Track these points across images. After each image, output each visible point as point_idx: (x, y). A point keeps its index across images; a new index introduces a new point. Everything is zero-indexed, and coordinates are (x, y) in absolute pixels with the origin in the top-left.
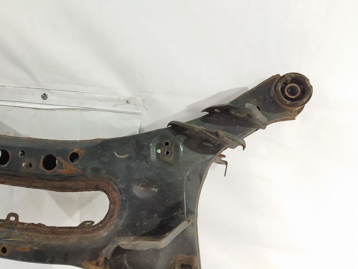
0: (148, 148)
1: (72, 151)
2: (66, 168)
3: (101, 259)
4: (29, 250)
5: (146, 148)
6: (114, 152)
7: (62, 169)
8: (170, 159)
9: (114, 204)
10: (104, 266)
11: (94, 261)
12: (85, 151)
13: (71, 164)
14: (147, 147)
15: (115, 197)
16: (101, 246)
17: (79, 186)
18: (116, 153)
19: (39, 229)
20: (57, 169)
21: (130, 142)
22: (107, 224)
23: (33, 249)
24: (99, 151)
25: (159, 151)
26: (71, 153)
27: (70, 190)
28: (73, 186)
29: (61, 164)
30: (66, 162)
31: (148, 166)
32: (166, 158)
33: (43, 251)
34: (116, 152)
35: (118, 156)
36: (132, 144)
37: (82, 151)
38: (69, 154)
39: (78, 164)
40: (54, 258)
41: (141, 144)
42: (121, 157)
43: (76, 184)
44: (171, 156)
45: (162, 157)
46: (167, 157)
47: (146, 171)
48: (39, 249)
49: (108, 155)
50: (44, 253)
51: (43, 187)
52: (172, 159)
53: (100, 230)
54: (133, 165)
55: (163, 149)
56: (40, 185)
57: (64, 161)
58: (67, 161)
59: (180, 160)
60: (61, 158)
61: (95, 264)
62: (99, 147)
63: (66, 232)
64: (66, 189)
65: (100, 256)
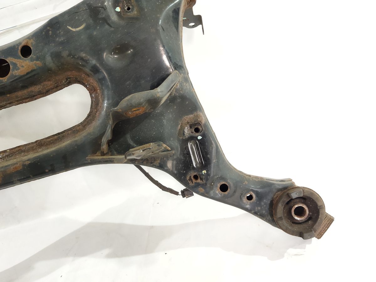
0: (104, 9)
1: (20, 45)
2: (23, 67)
3: (104, 147)
4: (21, 168)
5: (102, 10)
6: (68, 27)
7: (19, 69)
8: (134, 13)
9: (94, 91)
10: (110, 153)
11: (98, 152)
12: (34, 39)
13: (25, 60)
14: (103, 7)
15: (92, 83)
16: (99, 135)
17: (47, 87)
18: (70, 28)
19: (24, 148)
20: (13, 72)
21: (81, 10)
22: (96, 114)
23: (25, 165)
24: (50, 32)
25: (118, 9)
26: (20, 48)
27: (39, 96)
28: (40, 89)
29: (15, 65)
30: (19, 60)
31: (112, 29)
32: (129, 14)
33: (36, 162)
34: (69, 26)
35: (74, 30)
36: (83, 10)
37: (32, 40)
38: (18, 49)
39: (33, 56)
40: (52, 165)
41: (94, 7)
42: (78, 29)
43: (43, 86)
44: (134, 10)
45: (123, 14)
46: (129, 12)
47: (112, 35)
48: (32, 162)
49: (62, 33)
50: (39, 164)
51: (9, 104)
52: (136, 12)
53: (92, 123)
54: (95, 33)
55: (121, 5)
56: (4, 103)
57: (16, 59)
58: (20, 58)
59: (146, 10)
60: (12, 58)
61: (100, 155)
62: (48, 28)
63: (56, 140)
64: (34, 96)
65: (102, 145)
